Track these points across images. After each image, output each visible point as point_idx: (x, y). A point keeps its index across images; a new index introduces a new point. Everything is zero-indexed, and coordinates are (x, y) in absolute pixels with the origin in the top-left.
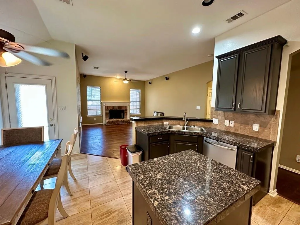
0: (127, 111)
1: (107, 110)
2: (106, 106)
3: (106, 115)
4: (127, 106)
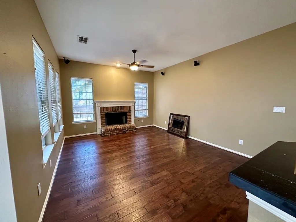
0: (131, 113)
1: (102, 113)
2: (101, 108)
3: (101, 120)
4: (131, 106)
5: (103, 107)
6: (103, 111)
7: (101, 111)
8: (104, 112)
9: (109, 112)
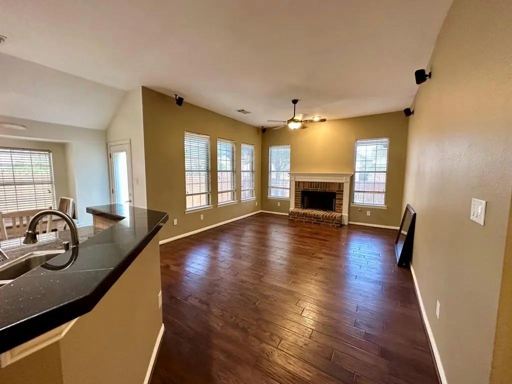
0: (342, 194)
1: (298, 189)
2: (296, 182)
3: (295, 199)
4: (343, 183)
5: (299, 182)
6: (299, 187)
7: (296, 186)
8: (300, 189)
9: (307, 189)
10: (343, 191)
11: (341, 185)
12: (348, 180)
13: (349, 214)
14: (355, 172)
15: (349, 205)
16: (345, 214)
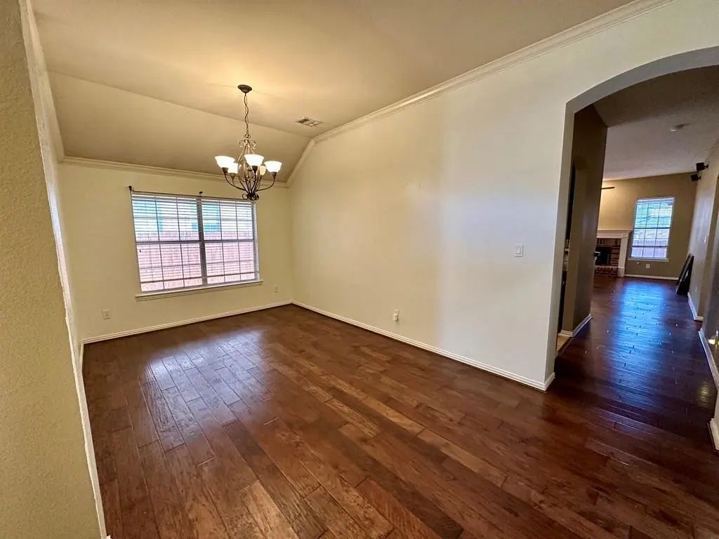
0: (619, 249)
4: (620, 239)
10: (620, 246)
11: (617, 241)
12: (627, 235)
13: (625, 266)
14: (634, 228)
15: (626, 259)
16: (621, 266)
